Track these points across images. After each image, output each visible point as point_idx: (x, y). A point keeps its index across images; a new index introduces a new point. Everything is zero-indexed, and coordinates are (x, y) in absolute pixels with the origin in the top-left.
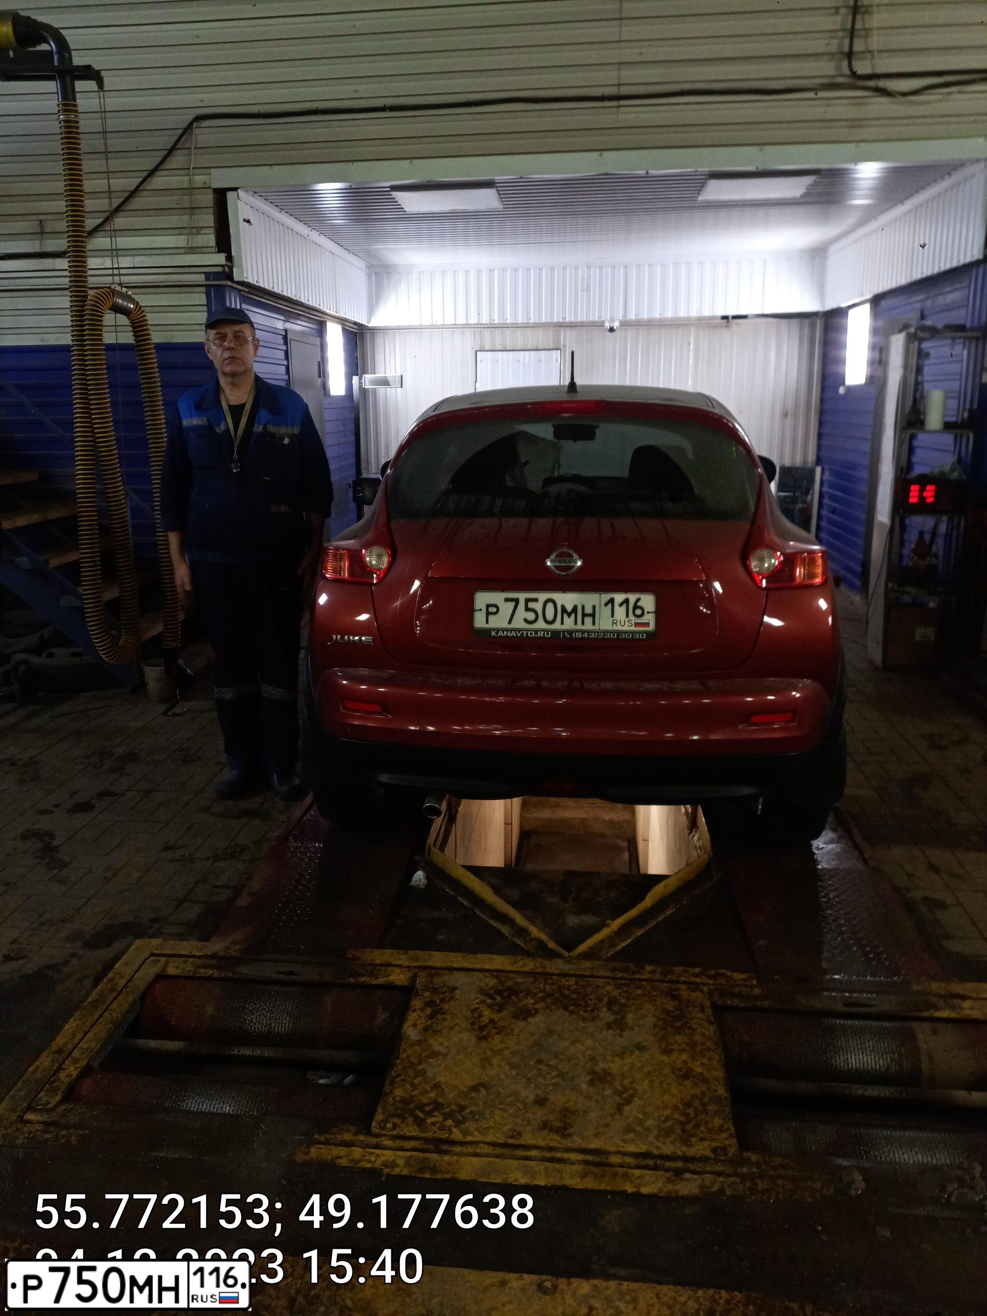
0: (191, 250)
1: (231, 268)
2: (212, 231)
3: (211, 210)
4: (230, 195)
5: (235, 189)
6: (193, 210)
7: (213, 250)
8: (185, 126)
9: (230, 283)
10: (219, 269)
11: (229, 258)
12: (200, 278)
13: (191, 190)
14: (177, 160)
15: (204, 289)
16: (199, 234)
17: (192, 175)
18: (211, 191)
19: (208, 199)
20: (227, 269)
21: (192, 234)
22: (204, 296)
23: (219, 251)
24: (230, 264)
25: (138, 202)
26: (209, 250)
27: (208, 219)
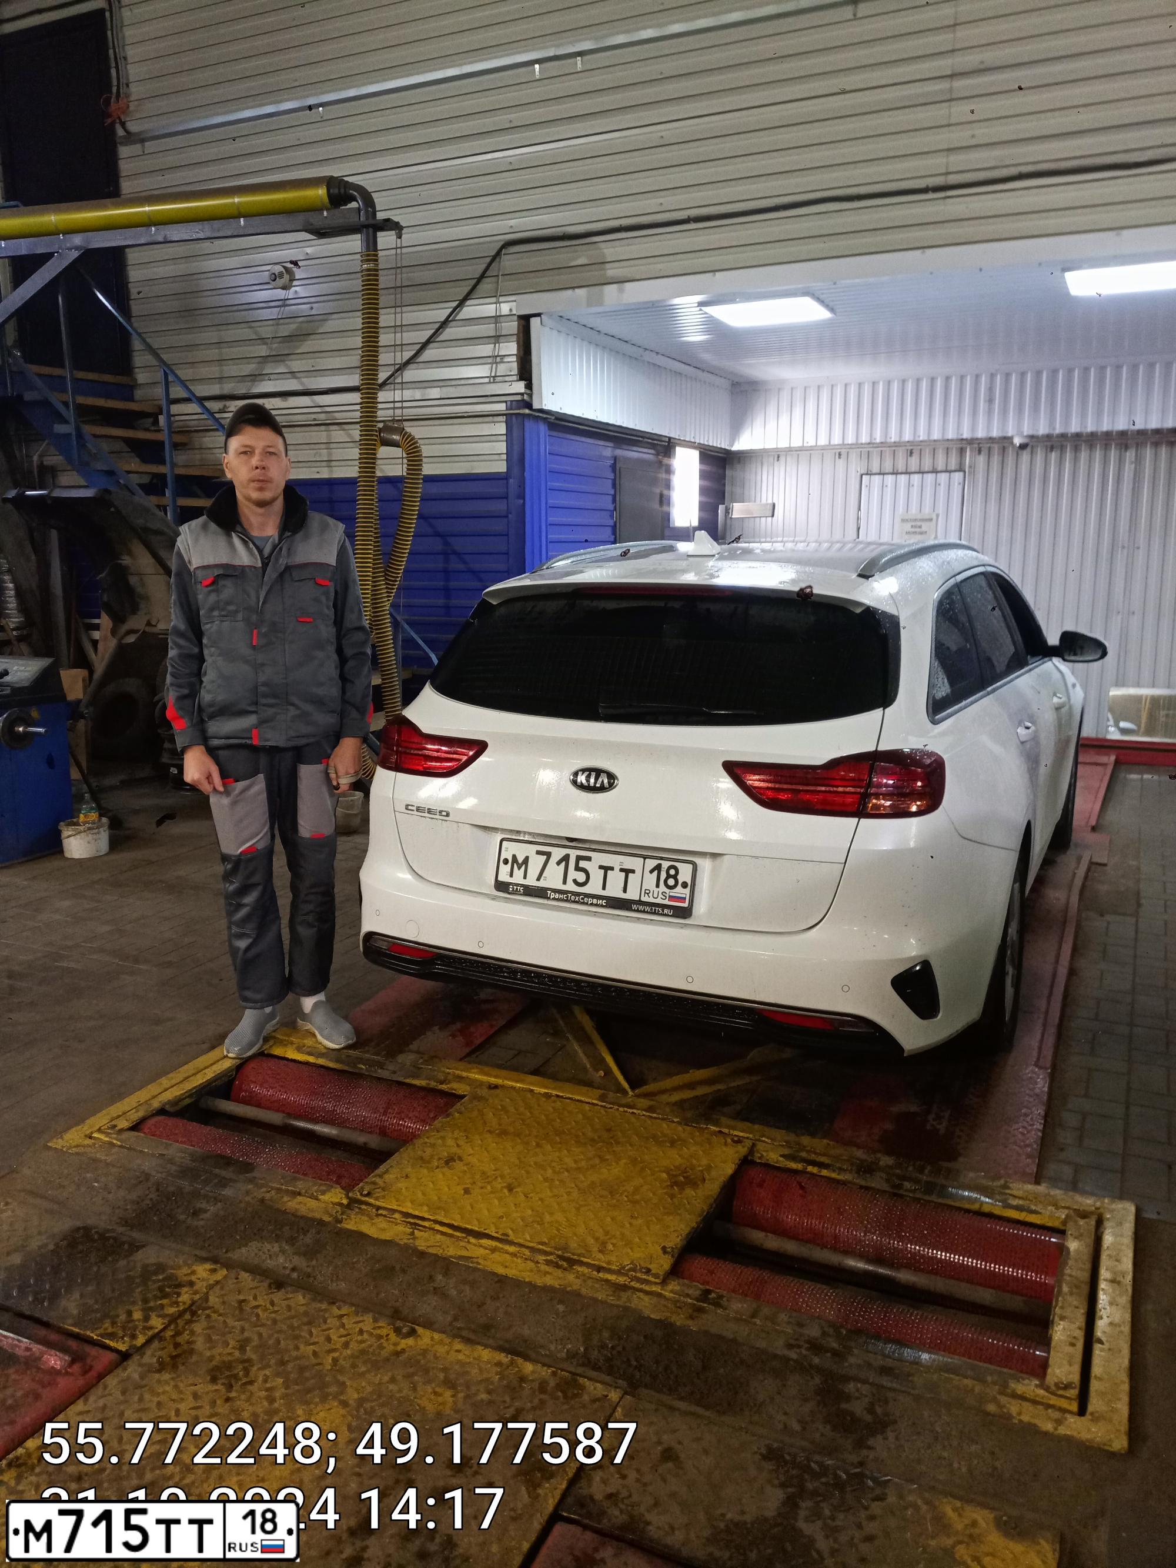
0: (494, 379)
1: (531, 396)
2: (514, 359)
3: (515, 338)
4: (535, 322)
5: (538, 315)
6: (497, 338)
7: (515, 378)
8: (493, 253)
9: (527, 411)
10: (519, 398)
11: (529, 386)
12: (502, 407)
13: (497, 318)
14: (486, 286)
15: (504, 418)
16: (502, 362)
17: (500, 303)
18: (516, 318)
19: (512, 327)
20: (526, 397)
21: (496, 363)
22: (504, 425)
23: (521, 379)
24: (528, 392)
25: (448, 333)
26: (511, 378)
27: (511, 348)
